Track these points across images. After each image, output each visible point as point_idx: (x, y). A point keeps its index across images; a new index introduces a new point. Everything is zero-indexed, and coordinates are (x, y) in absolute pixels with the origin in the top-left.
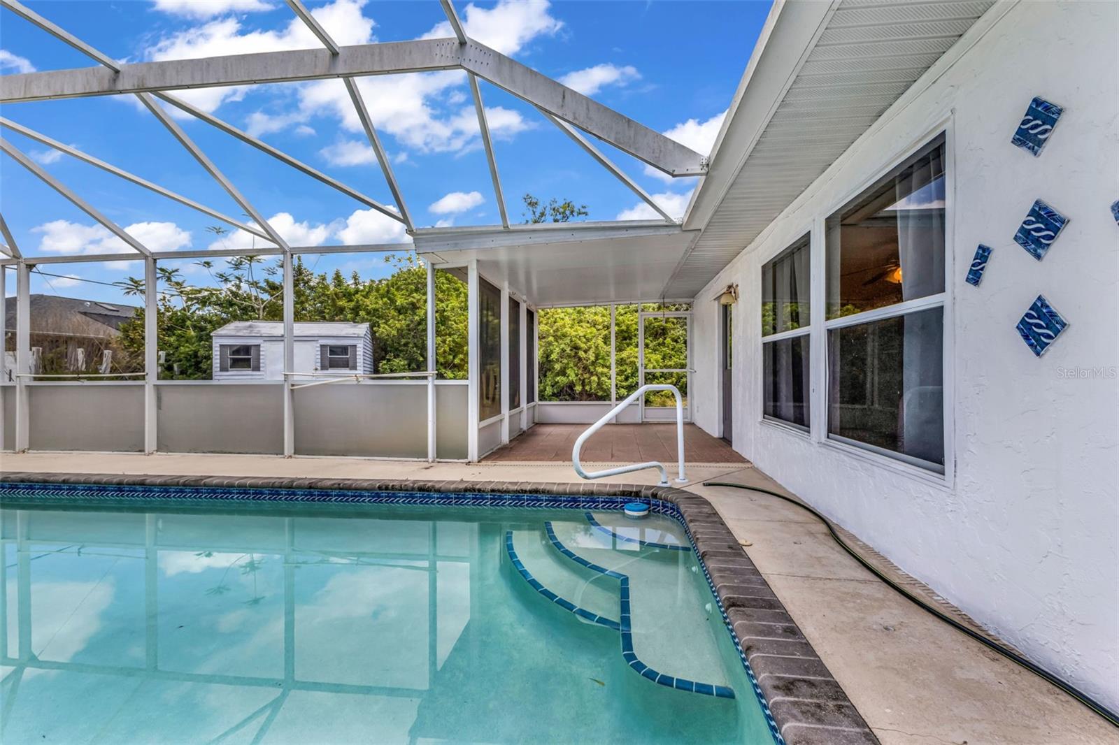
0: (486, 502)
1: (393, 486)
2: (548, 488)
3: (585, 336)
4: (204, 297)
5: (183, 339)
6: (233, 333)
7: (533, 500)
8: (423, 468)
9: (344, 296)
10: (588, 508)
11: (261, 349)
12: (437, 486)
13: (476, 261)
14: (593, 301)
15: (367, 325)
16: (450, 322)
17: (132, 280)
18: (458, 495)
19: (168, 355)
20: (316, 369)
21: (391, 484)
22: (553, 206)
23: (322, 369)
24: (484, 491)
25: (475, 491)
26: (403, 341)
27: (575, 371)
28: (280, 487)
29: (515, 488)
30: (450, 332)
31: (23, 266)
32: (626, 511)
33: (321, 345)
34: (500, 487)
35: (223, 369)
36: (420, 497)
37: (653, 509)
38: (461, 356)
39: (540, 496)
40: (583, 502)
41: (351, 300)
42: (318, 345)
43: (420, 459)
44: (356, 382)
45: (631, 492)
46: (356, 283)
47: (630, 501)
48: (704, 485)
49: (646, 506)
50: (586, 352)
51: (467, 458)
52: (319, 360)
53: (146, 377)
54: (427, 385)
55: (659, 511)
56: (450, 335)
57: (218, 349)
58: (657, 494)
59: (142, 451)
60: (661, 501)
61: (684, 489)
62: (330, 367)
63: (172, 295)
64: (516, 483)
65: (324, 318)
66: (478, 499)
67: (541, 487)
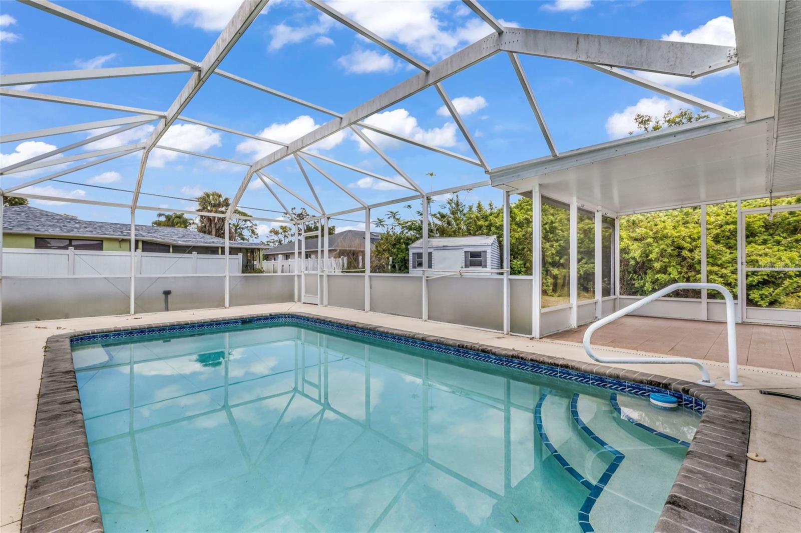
0: (528, 368)
1: (466, 346)
2: (577, 366)
3: (690, 237)
4: (409, 226)
5: (400, 250)
6: (419, 246)
7: (564, 374)
8: (496, 338)
9: (483, 218)
10: (615, 389)
11: (433, 255)
12: (494, 350)
13: (538, 185)
14: (680, 203)
15: (495, 236)
16: (557, 231)
17: (378, 219)
18: (508, 359)
19: (393, 259)
20: (462, 267)
21: (466, 345)
22: (667, 119)
23: (465, 267)
24: (525, 359)
25: (519, 359)
26: (520, 247)
27: (677, 269)
28: (409, 337)
29: (550, 361)
30: (557, 239)
31: (326, 218)
32: (651, 400)
33: (465, 252)
34: (538, 359)
35: (414, 267)
36: (483, 357)
37: (685, 404)
38: (565, 257)
39: (570, 371)
40: (610, 383)
41: (487, 221)
42: (463, 251)
43: (499, 331)
44: (460, 276)
45: (659, 383)
46: (491, 208)
47: (659, 391)
48: (761, 392)
49: (675, 399)
50: (691, 251)
51: (531, 334)
52: (464, 262)
53: (366, 271)
54: (503, 279)
55: (691, 408)
56: (557, 241)
57: (412, 255)
58: (688, 390)
59: (364, 310)
60: (694, 398)
61: (728, 392)
62: (470, 266)
63: (395, 226)
64: (552, 358)
65: (470, 234)
66: (522, 365)
67: (571, 364)
